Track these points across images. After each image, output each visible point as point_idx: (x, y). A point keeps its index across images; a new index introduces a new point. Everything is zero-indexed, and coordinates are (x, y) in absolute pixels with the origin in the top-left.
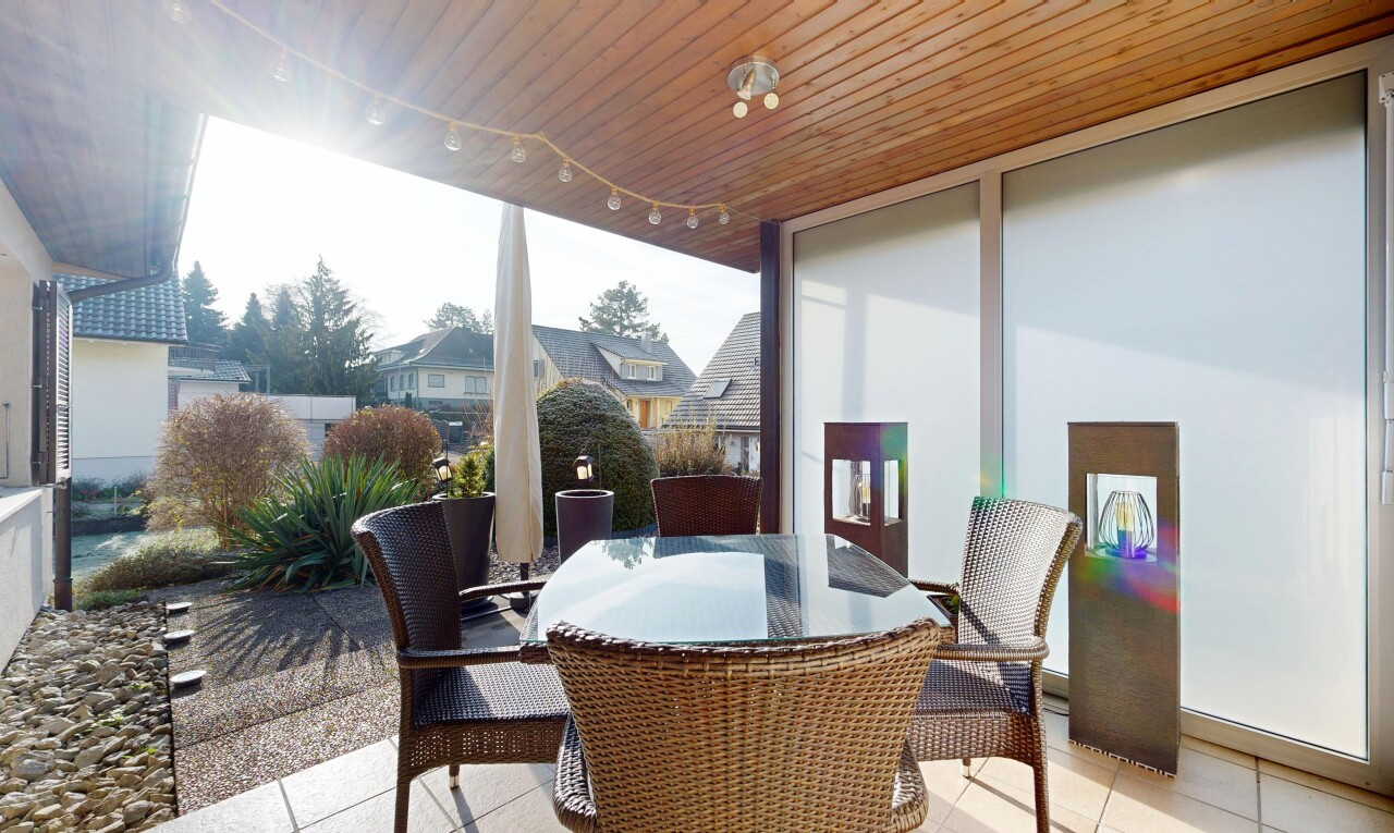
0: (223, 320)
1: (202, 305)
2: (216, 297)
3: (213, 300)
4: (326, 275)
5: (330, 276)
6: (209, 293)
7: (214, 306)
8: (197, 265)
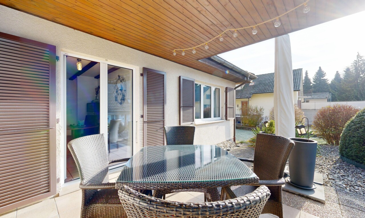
0: (327, 81)
1: (321, 78)
2: (325, 75)
3: (324, 76)
4: (361, 58)
5: (362, 58)
6: (323, 74)
7: (325, 78)
8: (320, 68)
